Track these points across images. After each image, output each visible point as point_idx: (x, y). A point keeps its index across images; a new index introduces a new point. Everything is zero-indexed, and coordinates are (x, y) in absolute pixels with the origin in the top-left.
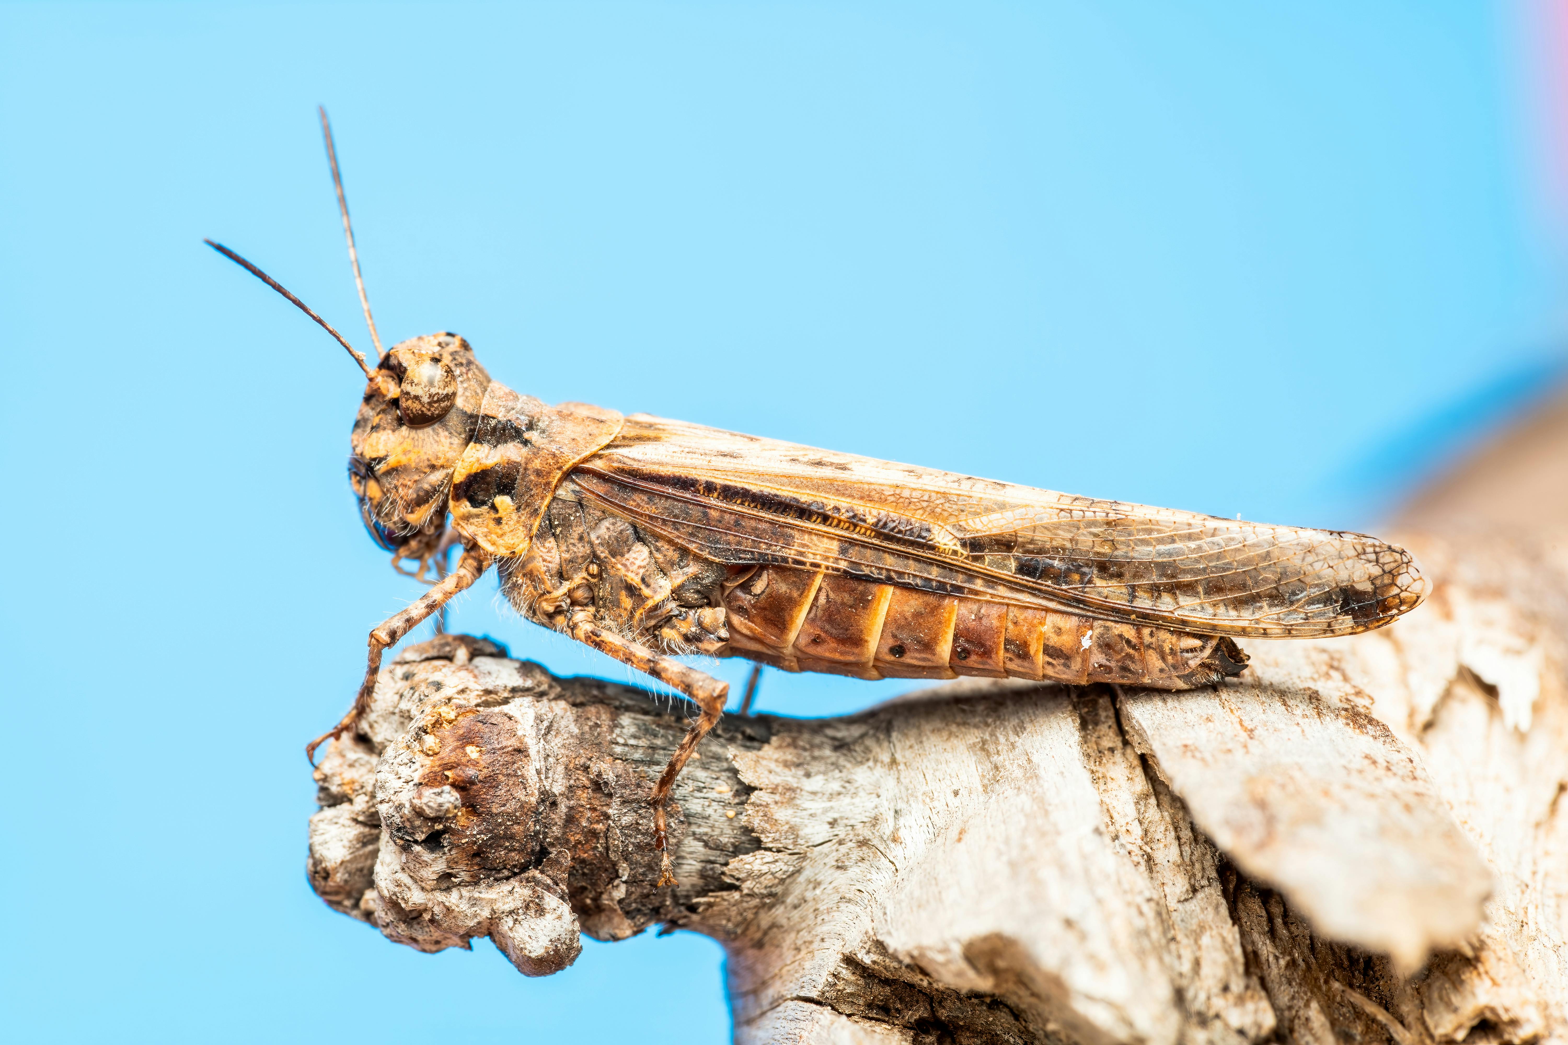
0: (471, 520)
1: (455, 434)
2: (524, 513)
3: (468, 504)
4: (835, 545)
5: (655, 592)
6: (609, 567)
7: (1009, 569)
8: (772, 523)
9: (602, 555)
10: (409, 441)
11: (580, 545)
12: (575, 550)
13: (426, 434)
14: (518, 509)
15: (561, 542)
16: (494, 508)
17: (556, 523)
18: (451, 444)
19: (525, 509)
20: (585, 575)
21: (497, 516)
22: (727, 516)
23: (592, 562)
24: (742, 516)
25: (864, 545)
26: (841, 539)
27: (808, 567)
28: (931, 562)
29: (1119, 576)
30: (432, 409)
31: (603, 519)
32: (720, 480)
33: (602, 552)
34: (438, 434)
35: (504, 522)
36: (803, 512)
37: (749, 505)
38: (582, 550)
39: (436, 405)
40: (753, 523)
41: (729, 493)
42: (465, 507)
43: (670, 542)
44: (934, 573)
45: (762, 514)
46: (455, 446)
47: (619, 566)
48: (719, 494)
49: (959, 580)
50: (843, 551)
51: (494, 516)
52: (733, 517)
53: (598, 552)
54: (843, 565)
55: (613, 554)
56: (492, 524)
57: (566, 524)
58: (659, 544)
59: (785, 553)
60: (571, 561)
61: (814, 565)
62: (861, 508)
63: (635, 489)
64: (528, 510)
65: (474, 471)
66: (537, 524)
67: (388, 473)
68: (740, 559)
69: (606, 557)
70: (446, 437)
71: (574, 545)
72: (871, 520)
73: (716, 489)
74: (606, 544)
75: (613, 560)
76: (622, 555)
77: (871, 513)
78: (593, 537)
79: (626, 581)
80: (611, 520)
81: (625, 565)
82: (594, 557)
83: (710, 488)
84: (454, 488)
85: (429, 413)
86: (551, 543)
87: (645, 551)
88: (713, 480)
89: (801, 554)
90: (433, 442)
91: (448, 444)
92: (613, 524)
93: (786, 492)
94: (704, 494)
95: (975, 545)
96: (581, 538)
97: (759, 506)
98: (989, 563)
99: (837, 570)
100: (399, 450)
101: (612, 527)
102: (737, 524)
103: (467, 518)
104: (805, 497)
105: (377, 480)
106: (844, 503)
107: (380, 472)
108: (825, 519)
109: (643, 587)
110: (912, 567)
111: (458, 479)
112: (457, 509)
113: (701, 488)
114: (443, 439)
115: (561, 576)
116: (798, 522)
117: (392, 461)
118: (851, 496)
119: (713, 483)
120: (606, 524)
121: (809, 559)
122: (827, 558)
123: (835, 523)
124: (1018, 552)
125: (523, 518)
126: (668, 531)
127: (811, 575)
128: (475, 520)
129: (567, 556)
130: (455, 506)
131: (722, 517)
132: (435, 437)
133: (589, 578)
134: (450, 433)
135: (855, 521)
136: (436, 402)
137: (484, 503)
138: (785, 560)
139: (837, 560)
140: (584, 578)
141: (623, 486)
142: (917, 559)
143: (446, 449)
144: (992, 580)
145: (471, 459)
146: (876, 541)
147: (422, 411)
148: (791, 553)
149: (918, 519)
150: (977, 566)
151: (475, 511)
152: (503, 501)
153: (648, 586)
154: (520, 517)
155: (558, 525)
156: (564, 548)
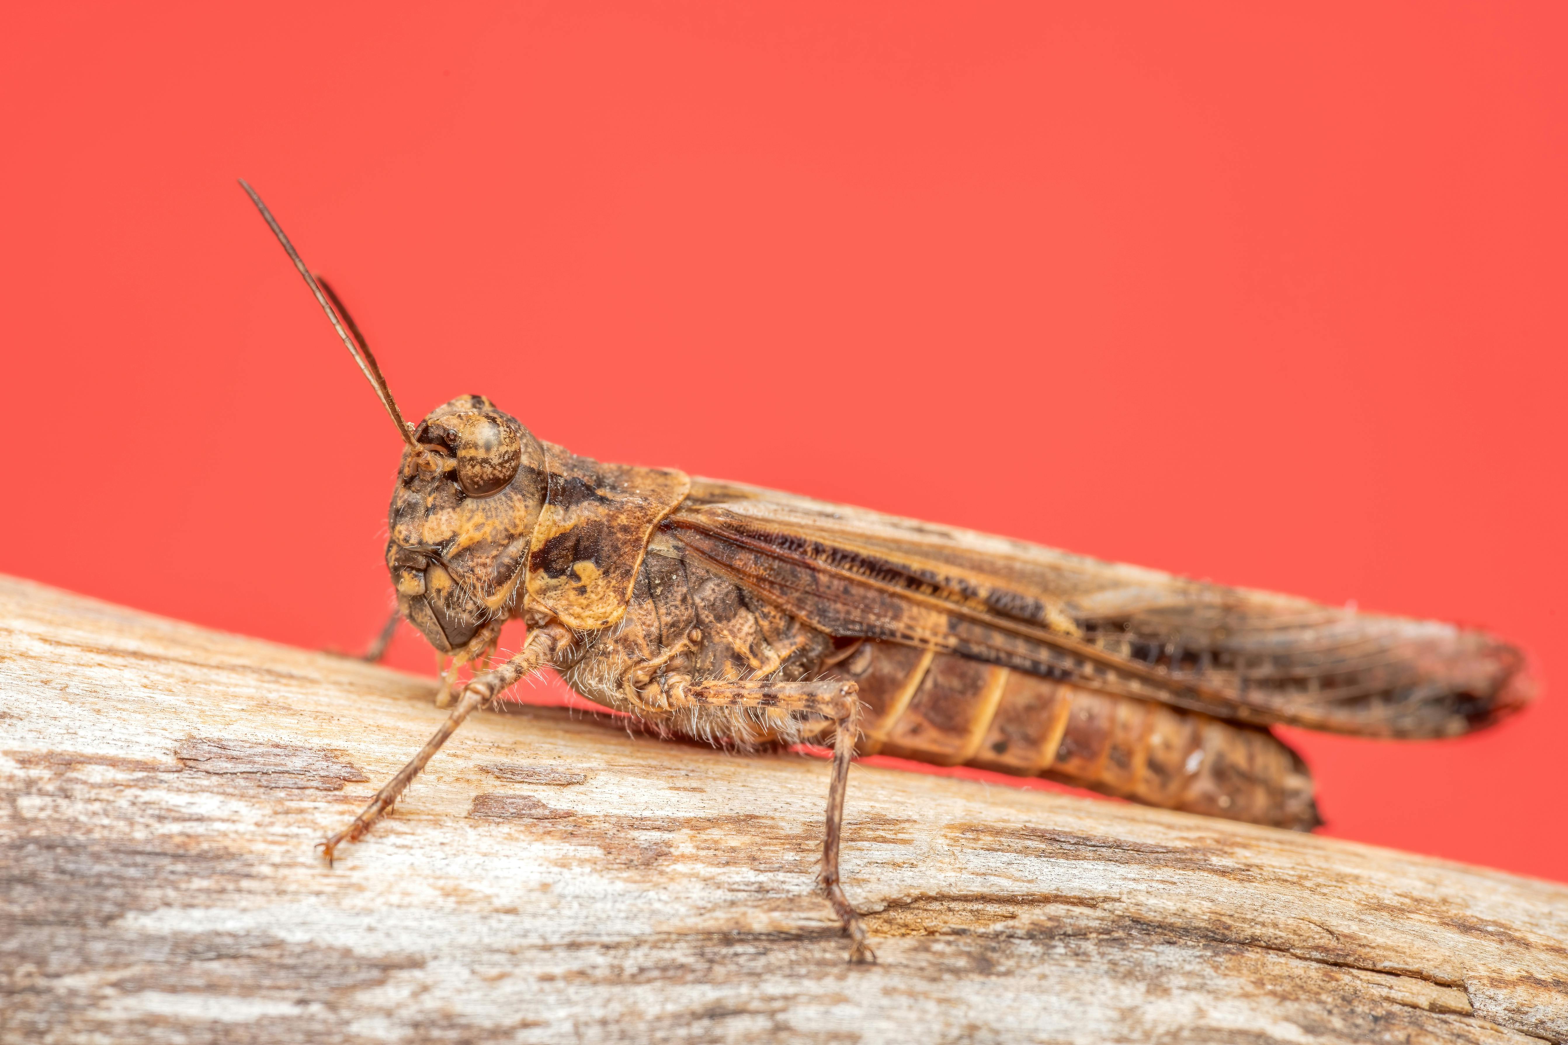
0: (548, 594)
1: (529, 495)
2: (615, 575)
3: (546, 576)
4: (943, 620)
5: (762, 663)
6: (713, 633)
7: (1122, 654)
8: (881, 591)
9: (707, 620)
10: (480, 513)
11: (683, 608)
12: (678, 612)
13: (497, 501)
14: (606, 573)
15: (661, 604)
16: (575, 576)
17: (657, 582)
18: (526, 507)
19: (614, 572)
20: (686, 641)
21: (580, 584)
22: (836, 582)
23: (695, 627)
24: (851, 581)
25: (974, 621)
26: (950, 613)
27: (916, 643)
28: (1039, 643)
29: (1231, 666)
30: (504, 471)
31: (707, 579)
32: (828, 542)
33: (707, 617)
34: (511, 499)
35: (589, 590)
36: (914, 582)
37: (857, 571)
38: (686, 613)
39: (507, 465)
40: (861, 591)
41: (838, 556)
42: (542, 579)
43: (777, 607)
44: (1044, 655)
45: (872, 581)
46: (531, 508)
47: (726, 632)
48: (828, 557)
49: (1068, 664)
50: (952, 627)
51: (575, 584)
52: (843, 583)
53: (703, 617)
54: (952, 641)
55: (719, 619)
56: (572, 595)
57: (667, 583)
58: (766, 610)
59: (894, 625)
60: (673, 625)
61: (924, 641)
62: (973, 579)
63: (742, 547)
64: (618, 572)
65: (552, 535)
66: (631, 585)
67: (459, 555)
68: (849, 630)
69: (711, 622)
70: (519, 500)
71: (676, 607)
72: (983, 593)
73: (824, 551)
74: (712, 607)
75: (719, 625)
76: (729, 620)
77: (984, 585)
78: (697, 600)
79: (733, 649)
80: (717, 581)
81: (731, 632)
82: (698, 623)
83: (818, 550)
84: (532, 557)
85: (501, 476)
86: (649, 605)
87: (750, 617)
88: (821, 541)
89: (910, 627)
90: (508, 508)
91: (523, 508)
92: (718, 585)
93: (897, 559)
94: (811, 556)
95: (1090, 627)
96: (684, 600)
97: (868, 572)
98: (1100, 647)
99: (946, 647)
100: (469, 526)
101: (716, 589)
102: (846, 591)
103: (543, 592)
104: (916, 565)
105: (445, 567)
106: (954, 572)
107: (449, 556)
108: (936, 589)
109: (751, 657)
110: (1021, 648)
111: (536, 546)
112: (533, 582)
113: (809, 549)
114: (517, 504)
115: (660, 642)
116: (908, 593)
117: (463, 540)
118: (961, 565)
119: (822, 545)
120: (710, 585)
121: (919, 633)
122: (935, 634)
123: (945, 594)
124: (1130, 636)
125: (614, 582)
126: (775, 595)
127: (919, 652)
128: (552, 594)
129: (669, 619)
130: (532, 579)
131: (831, 582)
132: (509, 502)
133: (691, 645)
134: (523, 495)
135: (967, 594)
136: (507, 462)
137: (562, 572)
138: (893, 633)
139: (946, 636)
140: (685, 645)
141: (729, 542)
142: (1028, 639)
143: (522, 513)
144: (1102, 666)
145: (548, 523)
146: (987, 617)
147: (494, 475)
148: (899, 626)
149: (1030, 595)
150: (1089, 649)
151: (554, 582)
152: (586, 568)
153: (755, 656)
154: (609, 582)
155: (659, 585)
156: (663, 611)
